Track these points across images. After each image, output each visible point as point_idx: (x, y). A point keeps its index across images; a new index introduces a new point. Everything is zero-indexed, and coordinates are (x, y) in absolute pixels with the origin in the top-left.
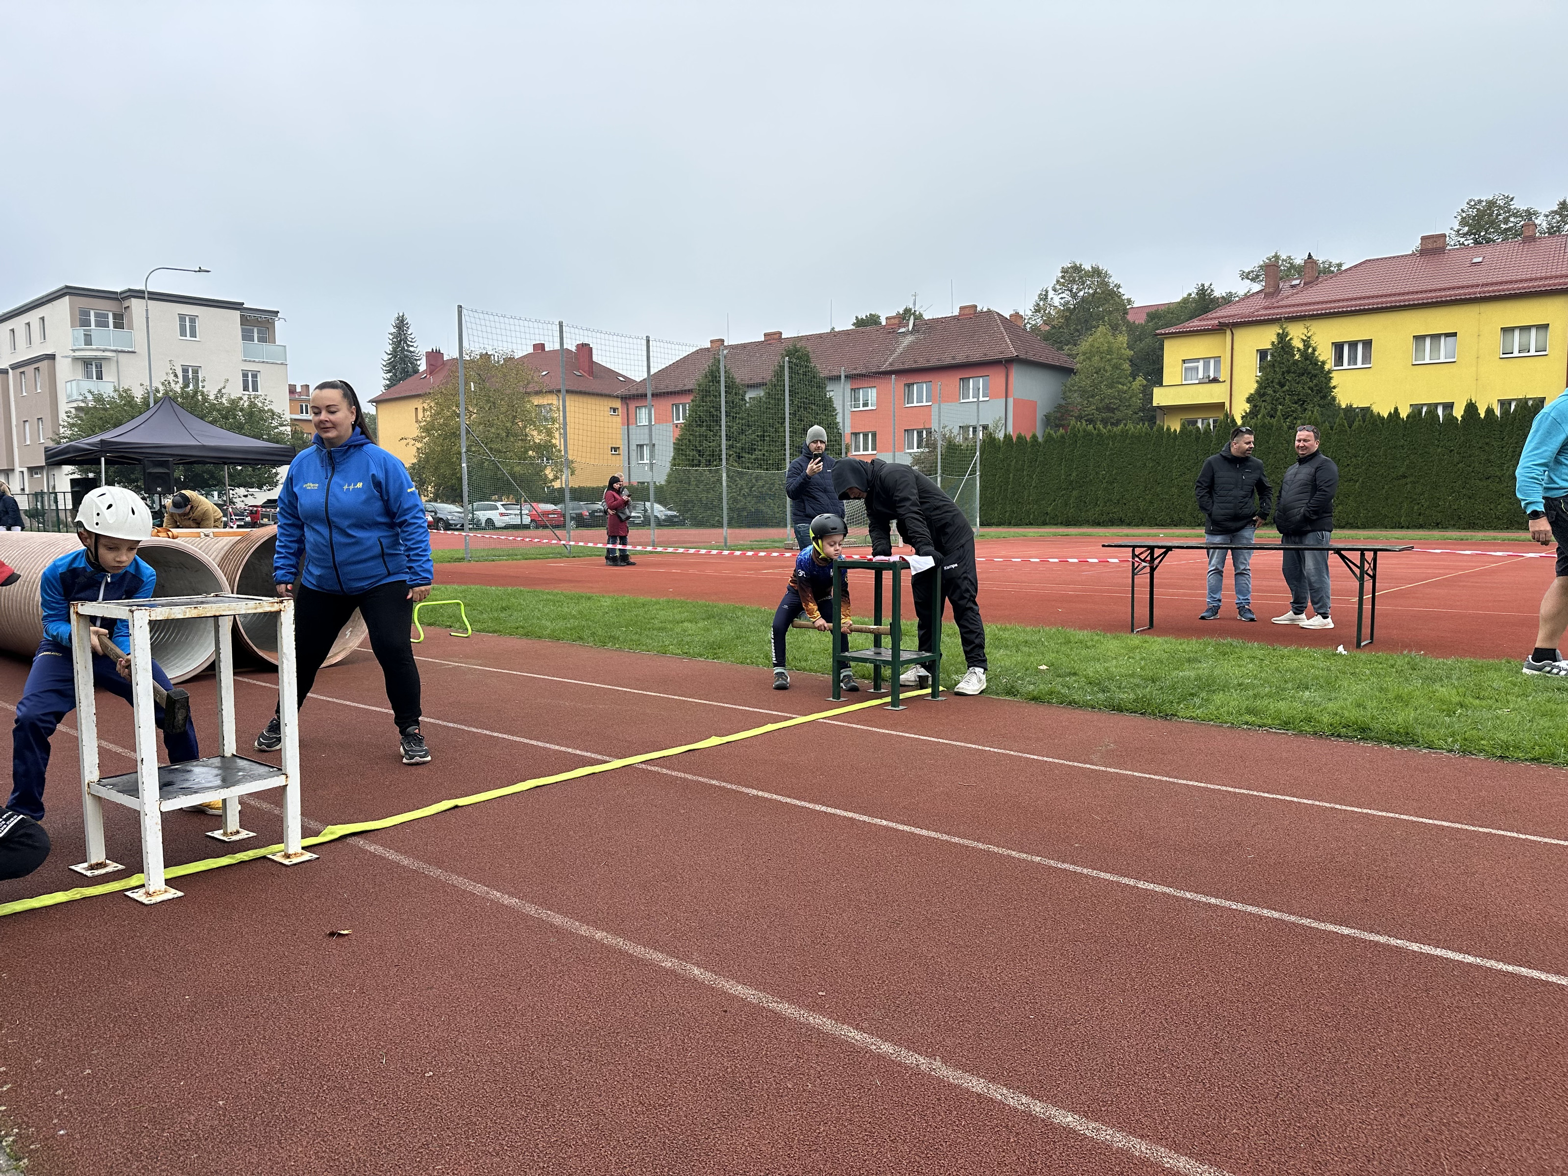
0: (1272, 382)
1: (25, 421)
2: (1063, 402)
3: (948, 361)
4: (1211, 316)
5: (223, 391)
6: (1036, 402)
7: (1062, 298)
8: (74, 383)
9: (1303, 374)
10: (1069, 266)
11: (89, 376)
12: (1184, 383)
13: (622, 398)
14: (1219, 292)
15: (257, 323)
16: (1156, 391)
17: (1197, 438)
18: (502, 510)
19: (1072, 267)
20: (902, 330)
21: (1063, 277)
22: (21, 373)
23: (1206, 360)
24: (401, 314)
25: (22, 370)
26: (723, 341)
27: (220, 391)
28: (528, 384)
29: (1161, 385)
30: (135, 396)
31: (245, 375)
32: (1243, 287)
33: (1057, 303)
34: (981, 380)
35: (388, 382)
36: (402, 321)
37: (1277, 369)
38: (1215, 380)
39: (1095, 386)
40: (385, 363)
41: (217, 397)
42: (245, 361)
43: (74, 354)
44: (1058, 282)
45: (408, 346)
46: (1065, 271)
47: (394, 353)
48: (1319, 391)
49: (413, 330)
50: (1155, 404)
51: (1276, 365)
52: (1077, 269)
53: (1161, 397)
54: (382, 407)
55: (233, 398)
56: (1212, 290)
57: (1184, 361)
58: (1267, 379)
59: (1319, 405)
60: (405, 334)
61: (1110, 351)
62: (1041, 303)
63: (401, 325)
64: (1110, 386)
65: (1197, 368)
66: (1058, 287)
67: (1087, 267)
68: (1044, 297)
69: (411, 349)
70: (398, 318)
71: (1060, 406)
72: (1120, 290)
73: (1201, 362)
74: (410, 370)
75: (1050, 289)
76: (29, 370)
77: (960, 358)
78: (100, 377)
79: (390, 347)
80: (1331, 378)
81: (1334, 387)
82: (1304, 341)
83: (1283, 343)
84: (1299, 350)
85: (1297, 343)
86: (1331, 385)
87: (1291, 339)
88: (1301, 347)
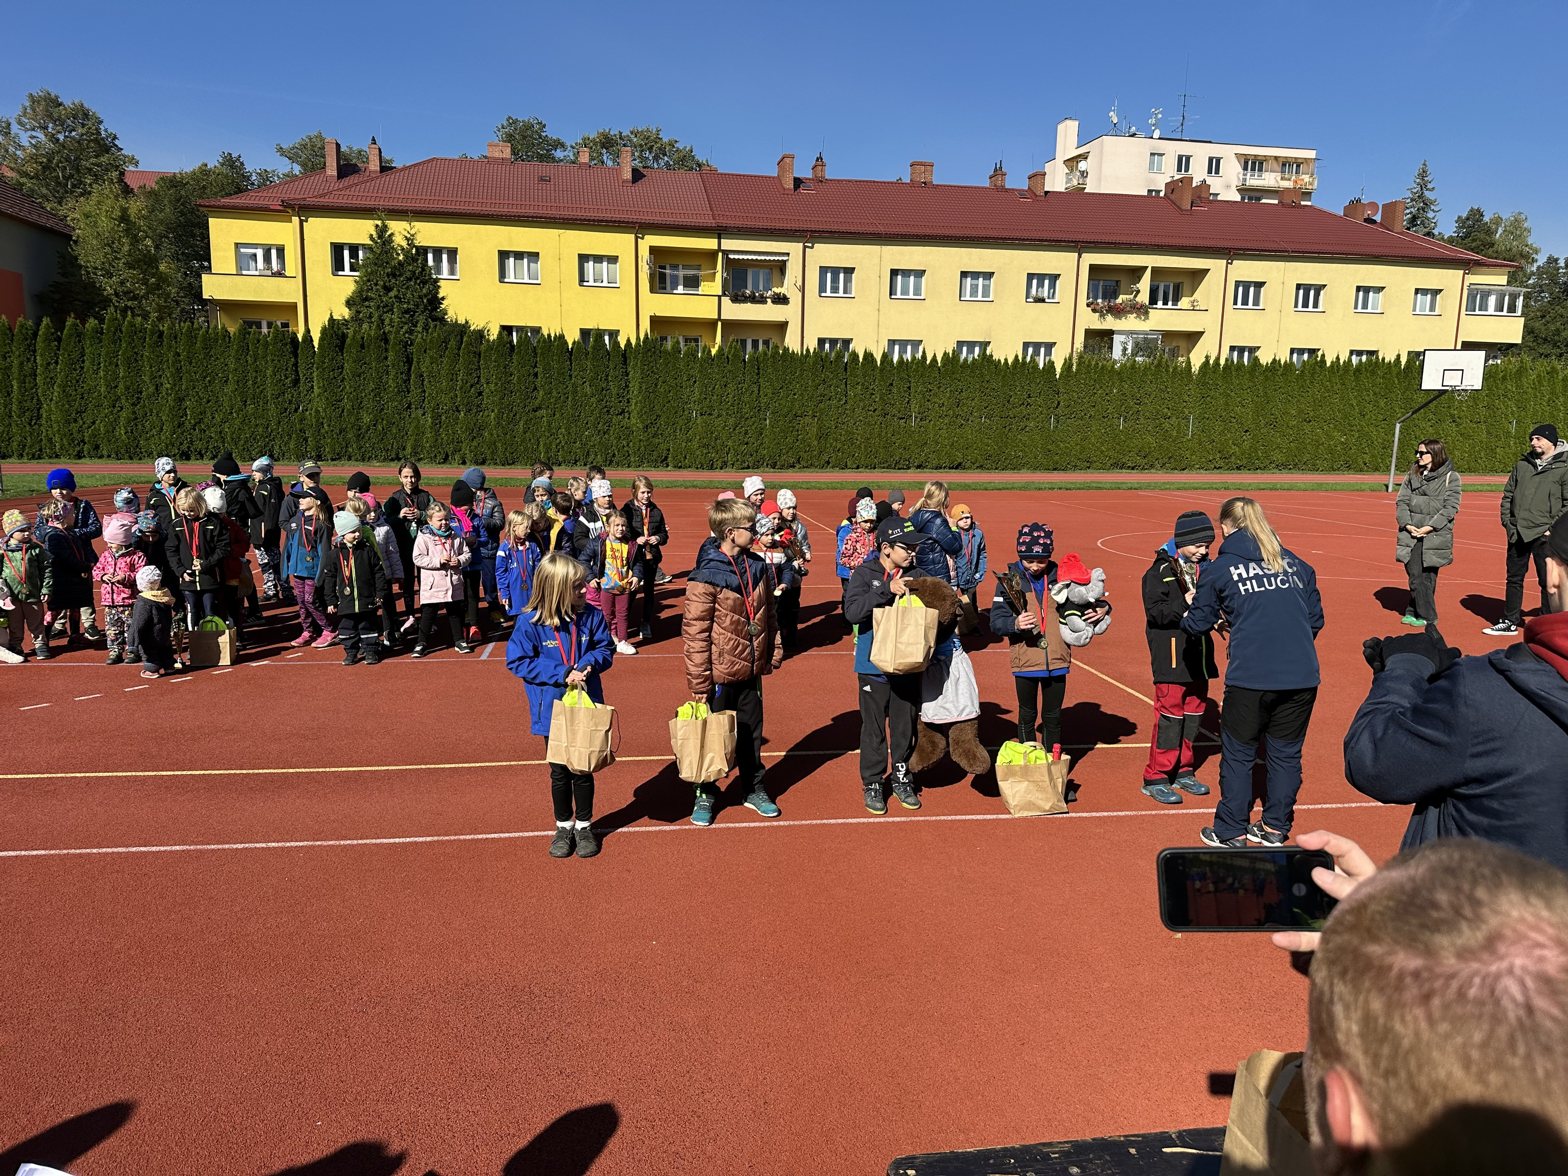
0: (373, 285)
6: (20, 276)
7: (32, 137)
9: (411, 279)
10: (41, 94)
12: (239, 272)
16: (206, 278)
19: (45, 97)
21: (32, 108)
23: (266, 248)
29: (210, 272)
38: (280, 274)
44: (24, 113)
46: (34, 100)
50: (208, 296)
51: (374, 265)
52: (53, 101)
53: (213, 288)
57: (237, 245)
58: (369, 282)
59: (431, 318)
65: (255, 256)
66: (26, 119)
67: (67, 101)
73: (261, 249)
75: (13, 121)
80: (439, 287)
81: (443, 298)
82: (407, 239)
83: (383, 237)
84: (403, 249)
85: (399, 241)
86: (440, 296)
87: (392, 234)
88: (404, 244)
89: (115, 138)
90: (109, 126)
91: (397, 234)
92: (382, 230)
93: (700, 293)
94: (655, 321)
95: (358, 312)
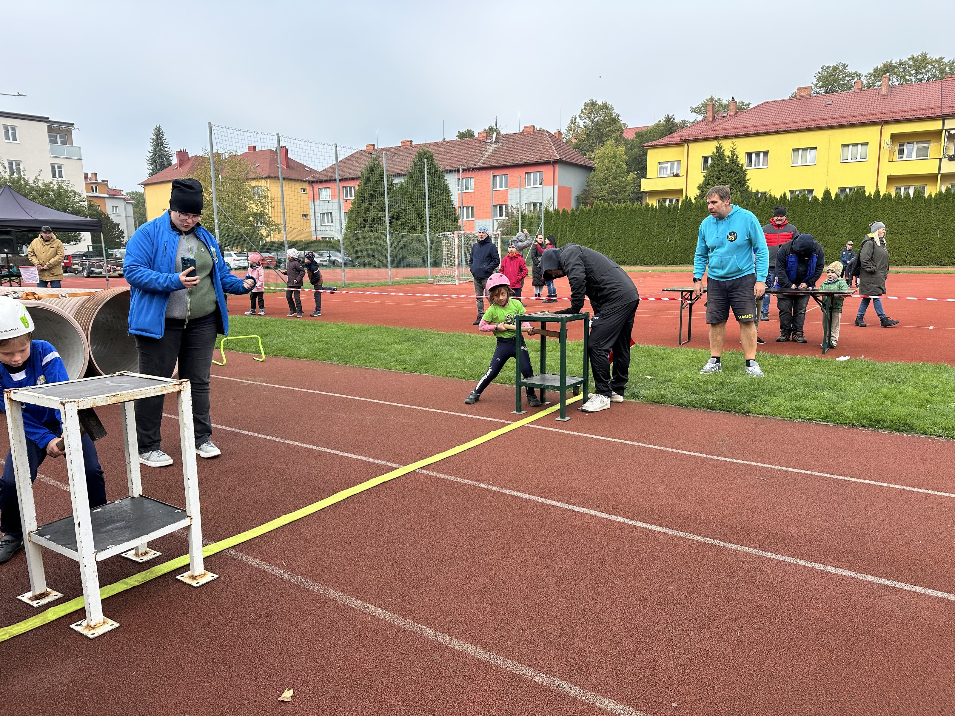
0: (713, 177)
2: (587, 188)
3: (517, 161)
4: (675, 135)
5: (40, 178)
6: (571, 188)
7: (584, 122)
9: (731, 172)
10: (589, 102)
12: (659, 176)
13: (309, 182)
14: (678, 120)
15: (59, 131)
16: (643, 181)
17: (669, 211)
18: (235, 257)
19: (590, 103)
20: (489, 141)
21: (585, 109)
23: (672, 162)
24: (158, 126)
26: (374, 146)
27: (37, 178)
28: (248, 173)
29: (646, 178)
31: (53, 167)
32: (692, 117)
33: (582, 126)
34: (538, 173)
35: (151, 171)
36: (159, 130)
37: (716, 169)
38: (677, 175)
39: (606, 178)
40: (148, 159)
41: (34, 182)
42: (53, 157)
44: (582, 112)
45: (163, 147)
46: (586, 105)
47: (155, 152)
48: (740, 182)
49: (166, 137)
50: (642, 190)
51: (715, 166)
52: (594, 104)
53: (646, 185)
54: (148, 188)
55: (46, 182)
56: (674, 119)
57: (659, 163)
58: (710, 175)
59: (740, 191)
60: (161, 140)
61: (614, 157)
62: (572, 125)
63: (159, 133)
64: (615, 178)
65: (667, 168)
66: (582, 115)
67: (600, 103)
68: (574, 121)
69: (166, 149)
70: (156, 129)
71: (585, 191)
72: (619, 118)
73: (669, 164)
74: (166, 163)
75: (577, 117)
77: (525, 160)
79: (152, 148)
80: (746, 174)
81: (748, 180)
82: (731, 151)
83: (719, 153)
84: (729, 157)
85: (727, 153)
86: (747, 179)
87: (724, 150)
88: (730, 155)
89: (619, 116)
90: (616, 111)
91: (726, 149)
92: (719, 149)
93: (928, 158)
94: (891, 180)
95: (703, 191)
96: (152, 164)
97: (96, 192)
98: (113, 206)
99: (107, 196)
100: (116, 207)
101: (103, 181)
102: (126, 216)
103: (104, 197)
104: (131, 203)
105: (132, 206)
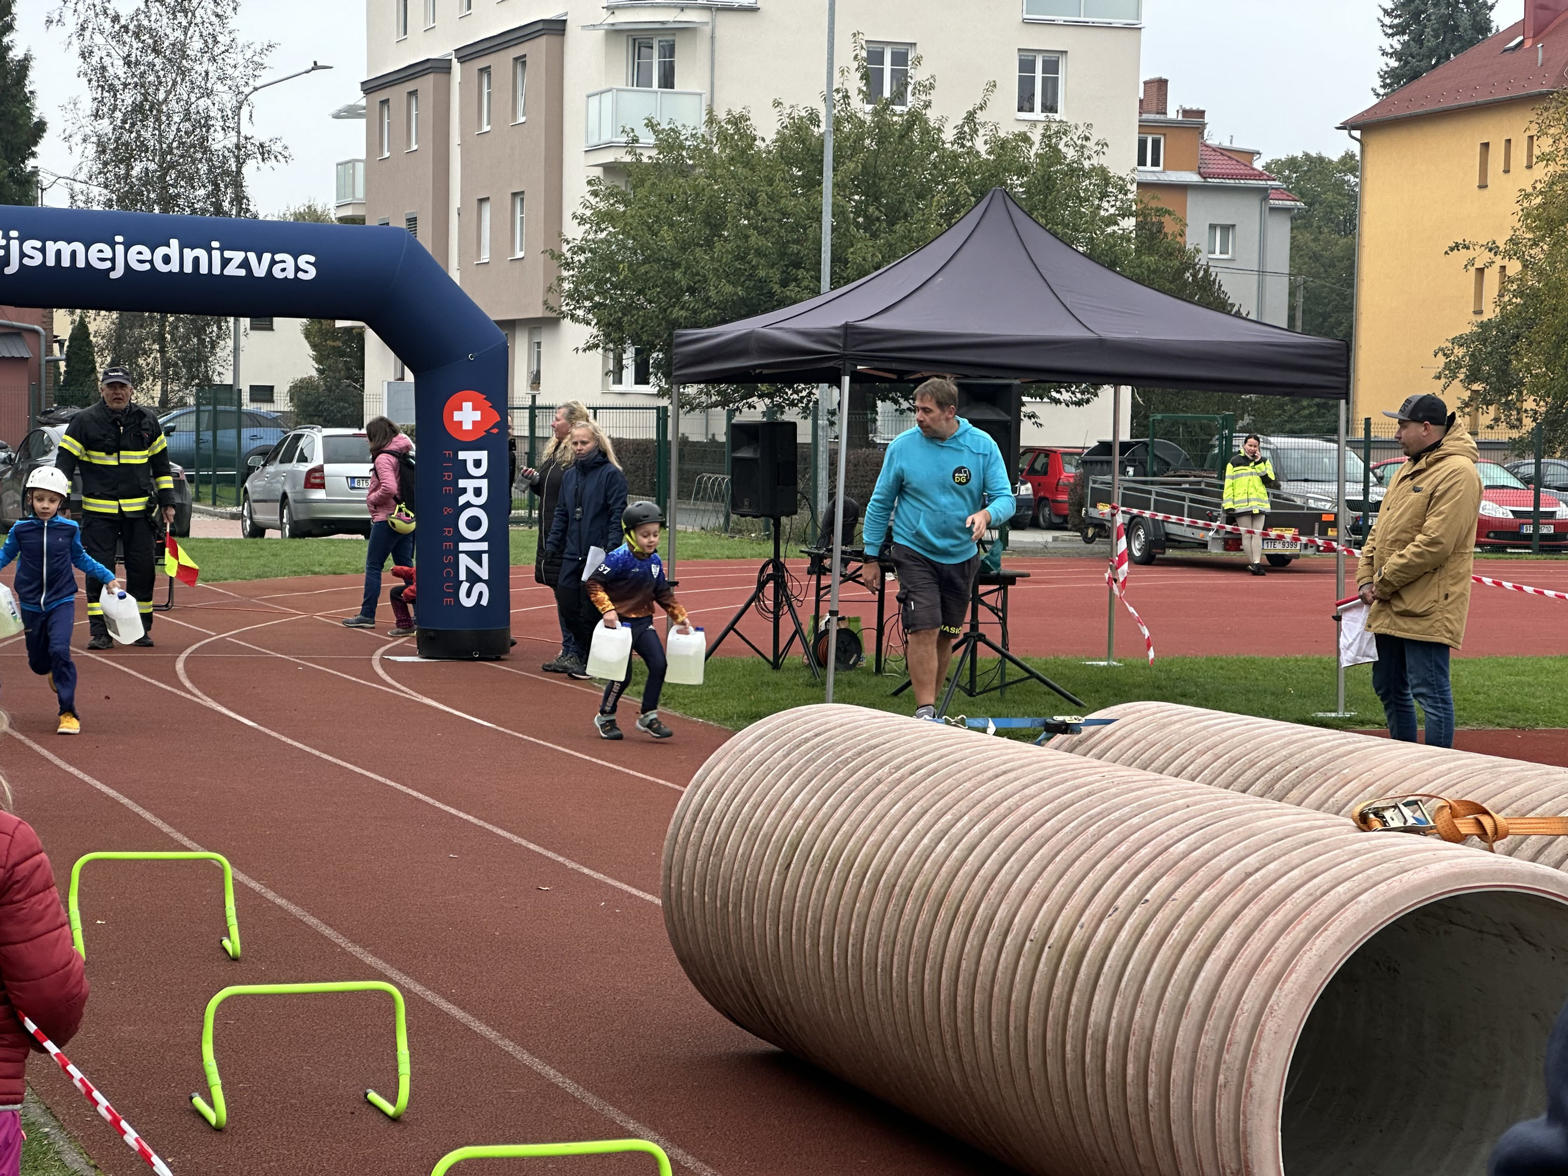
1: (481, 201)
5: (980, 117)
8: (608, 98)
11: (641, 79)
22: (481, 70)
25: (483, 63)
27: (970, 117)
30: (759, 134)
31: (1026, 65)
35: (1394, 63)
41: (960, 137)
42: (1026, 22)
43: (612, 20)
54: (1376, 143)
55: (1002, 134)
76: (502, 62)
78: (668, 81)
96: (1399, 30)
97: (1155, 163)
98: (1213, 227)
99: (1194, 178)
100: (1227, 229)
101: (1186, 113)
102: (1262, 273)
103: (1183, 188)
104: (1288, 210)
105: (1288, 226)
